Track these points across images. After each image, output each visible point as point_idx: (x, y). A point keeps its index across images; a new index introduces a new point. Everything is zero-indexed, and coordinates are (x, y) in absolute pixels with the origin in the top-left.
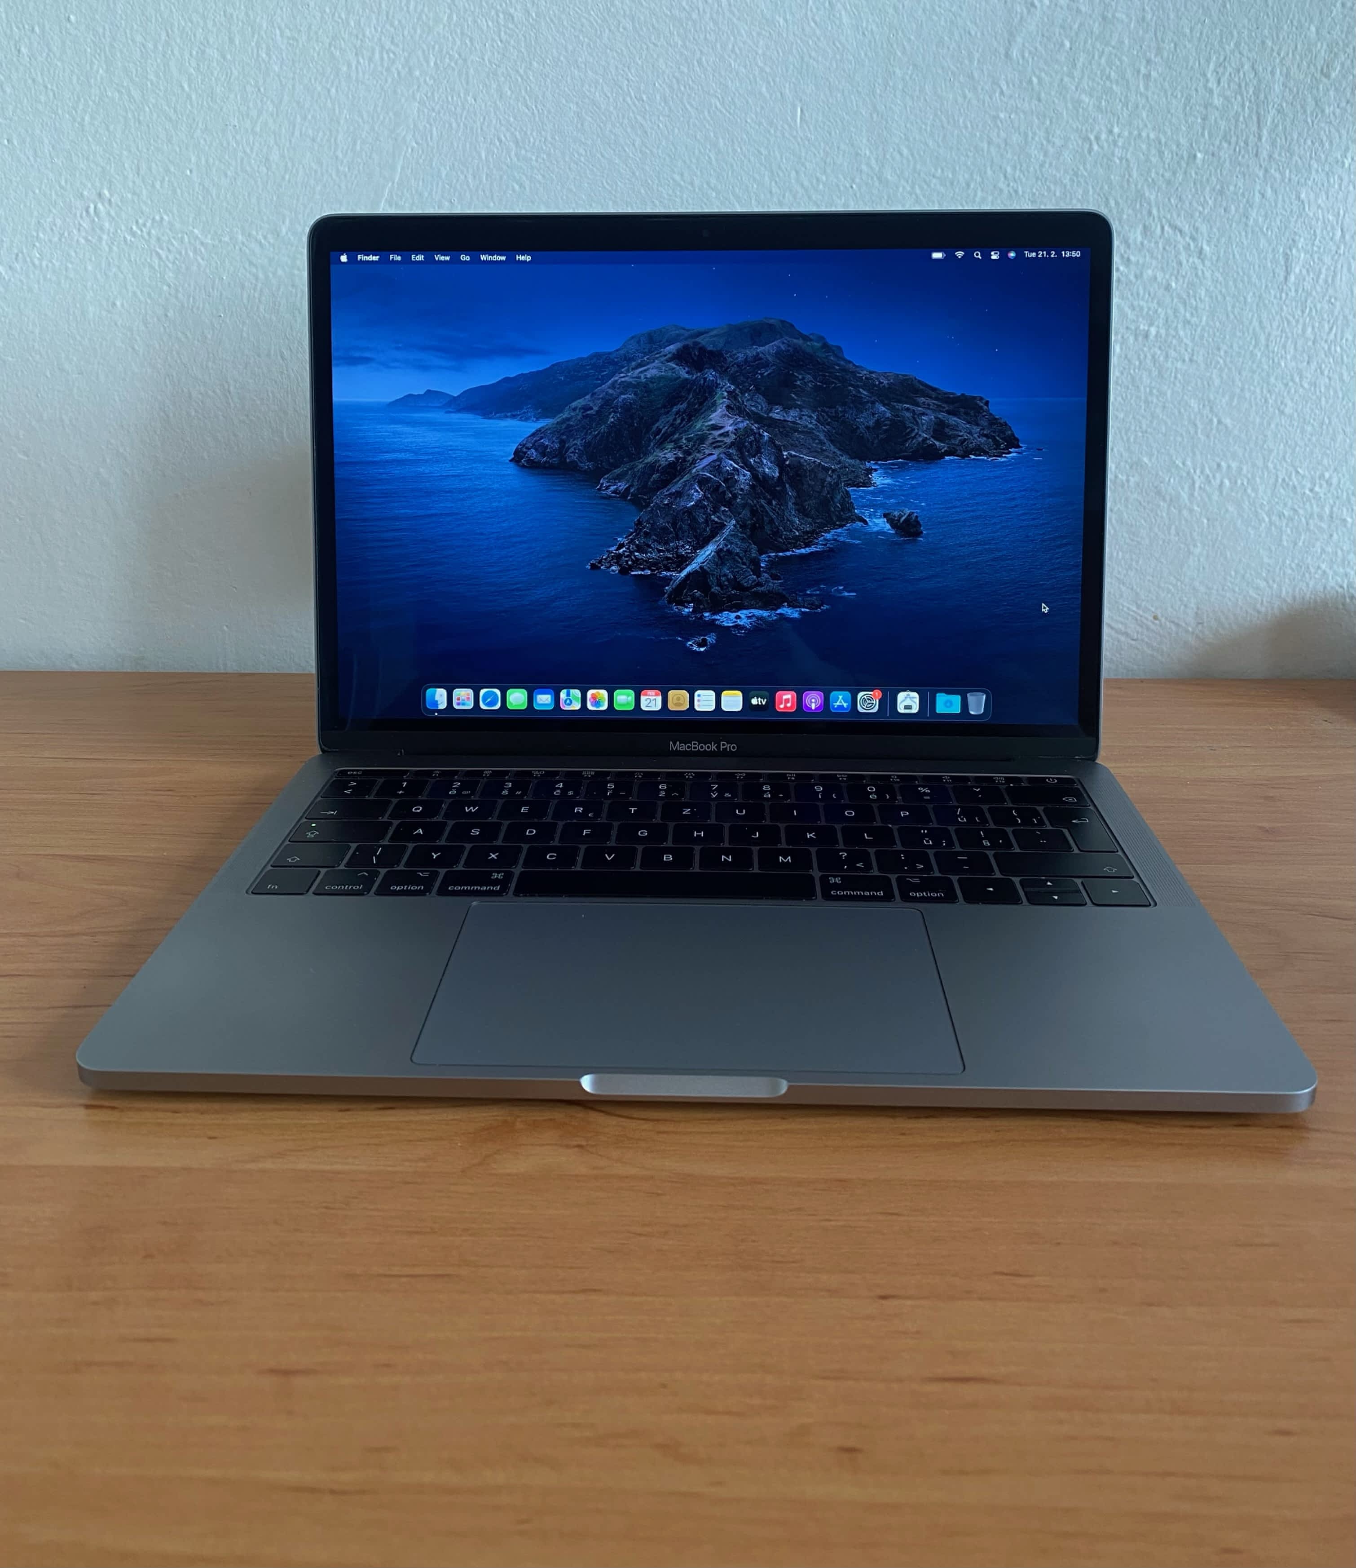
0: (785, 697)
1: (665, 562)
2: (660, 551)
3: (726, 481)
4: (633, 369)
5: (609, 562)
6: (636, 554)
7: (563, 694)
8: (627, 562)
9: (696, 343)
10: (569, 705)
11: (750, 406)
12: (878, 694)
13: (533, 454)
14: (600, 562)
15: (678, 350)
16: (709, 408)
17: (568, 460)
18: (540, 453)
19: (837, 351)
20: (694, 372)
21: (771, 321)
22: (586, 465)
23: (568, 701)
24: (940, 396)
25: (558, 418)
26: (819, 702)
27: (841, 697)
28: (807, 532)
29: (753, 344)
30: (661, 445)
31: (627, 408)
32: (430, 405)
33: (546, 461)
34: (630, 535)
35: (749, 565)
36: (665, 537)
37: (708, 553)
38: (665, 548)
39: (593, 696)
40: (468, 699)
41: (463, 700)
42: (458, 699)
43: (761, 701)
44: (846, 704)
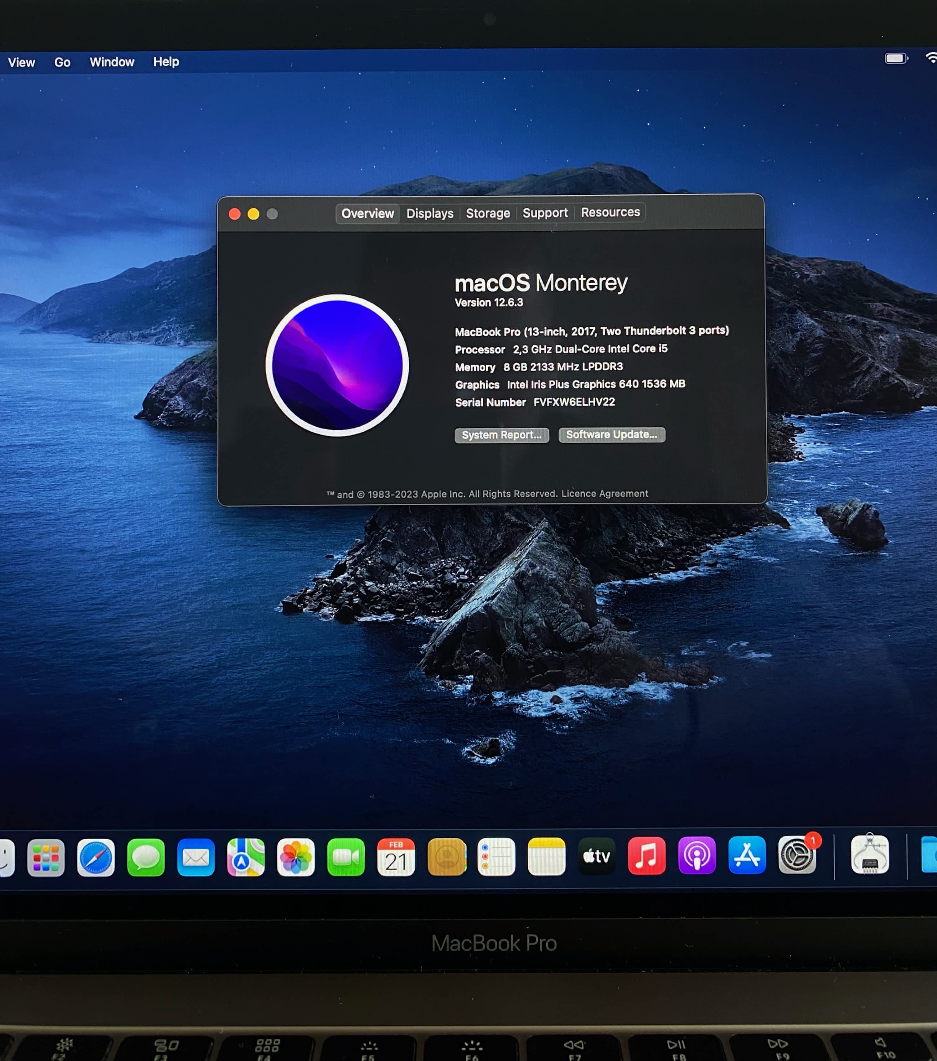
0: (645, 848)
1: (422, 599)
2: (411, 578)
5: (318, 599)
6: (368, 583)
7: (232, 848)
8: (351, 598)
10: (241, 867)
12: (815, 839)
14: (301, 599)
18: (192, 403)
23: (241, 861)
24: (909, 300)
26: (709, 855)
27: (747, 846)
28: (679, 543)
33: (203, 417)
34: (357, 550)
35: (576, 603)
36: (420, 553)
37: (499, 580)
38: (421, 573)
39: (288, 851)
40: (55, 858)
41: (47, 860)
42: (37, 858)
43: (601, 856)
44: (759, 859)
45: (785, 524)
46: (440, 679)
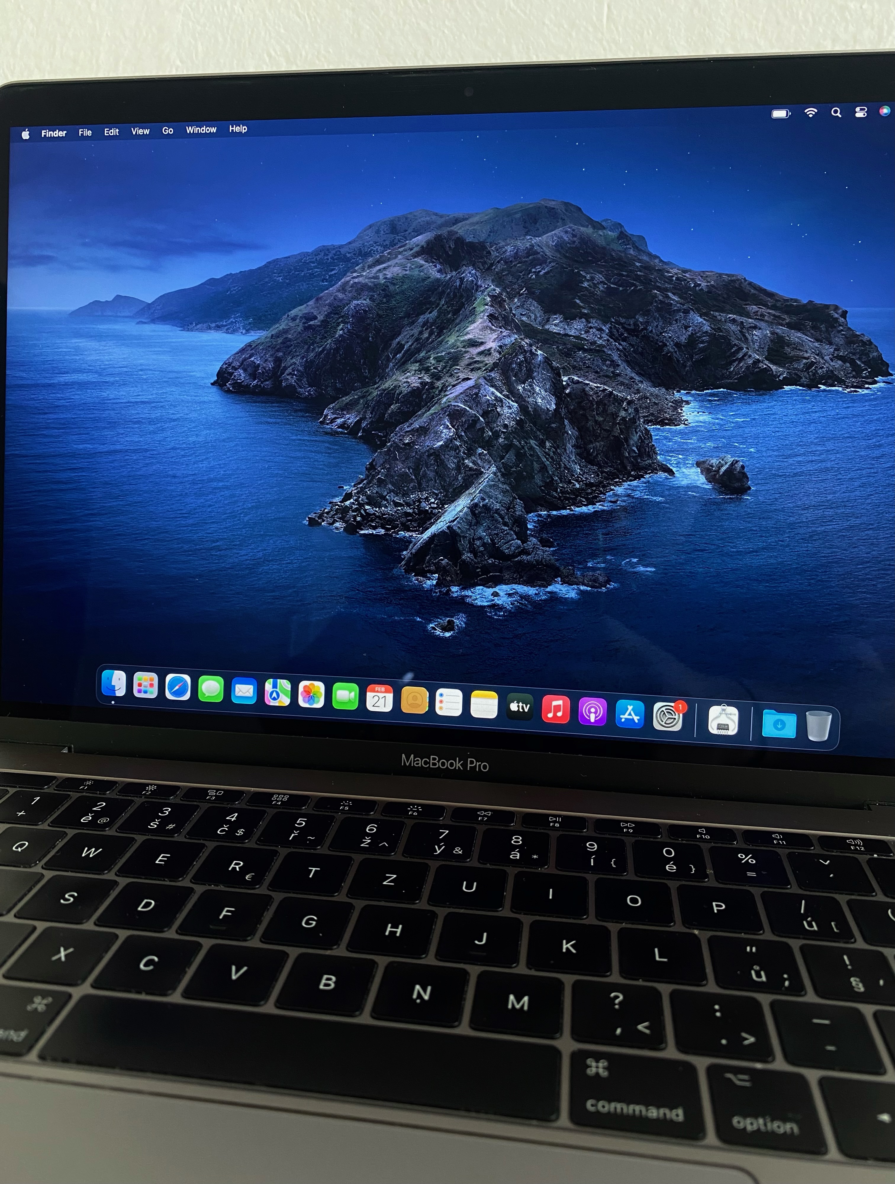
0: (555, 703)
1: (403, 520)
2: (397, 504)
3: (485, 414)
4: (370, 267)
5: (332, 517)
6: (367, 507)
7: (268, 685)
8: (355, 517)
9: (451, 233)
10: (274, 699)
11: (520, 315)
12: (682, 705)
13: (241, 375)
14: (321, 516)
15: (428, 243)
16: (466, 317)
17: (284, 384)
18: (250, 375)
19: (638, 243)
20: (448, 270)
21: (552, 204)
22: (306, 391)
23: (274, 695)
24: (779, 304)
25: (274, 330)
26: (601, 712)
27: (630, 708)
28: (591, 485)
29: (527, 234)
30: (402, 366)
31: (360, 316)
32: (119, 314)
33: (257, 385)
34: (360, 483)
35: (513, 526)
36: (405, 486)
37: (459, 509)
38: (404, 501)
39: (307, 689)
40: (152, 685)
41: (145, 687)
42: (140, 685)
43: (523, 707)
44: (638, 718)
45: (671, 472)
46: (415, 576)
